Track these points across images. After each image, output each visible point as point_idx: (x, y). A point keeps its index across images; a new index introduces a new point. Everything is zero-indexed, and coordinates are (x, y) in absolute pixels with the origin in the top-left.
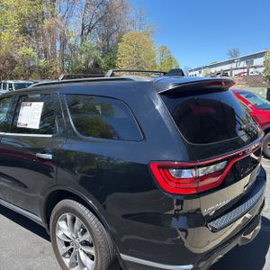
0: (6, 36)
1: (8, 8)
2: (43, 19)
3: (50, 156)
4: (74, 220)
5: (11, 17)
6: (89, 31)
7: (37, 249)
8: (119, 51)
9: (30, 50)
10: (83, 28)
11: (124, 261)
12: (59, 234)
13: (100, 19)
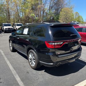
0: (27, 10)
1: (28, 2)
2: (38, 5)
3: (28, 40)
4: (32, 54)
5: (29, 5)
6: (52, 8)
7: (26, 62)
8: (60, 14)
9: (34, 15)
10: (50, 7)
11: (40, 63)
12: (29, 57)
13: (55, 4)
